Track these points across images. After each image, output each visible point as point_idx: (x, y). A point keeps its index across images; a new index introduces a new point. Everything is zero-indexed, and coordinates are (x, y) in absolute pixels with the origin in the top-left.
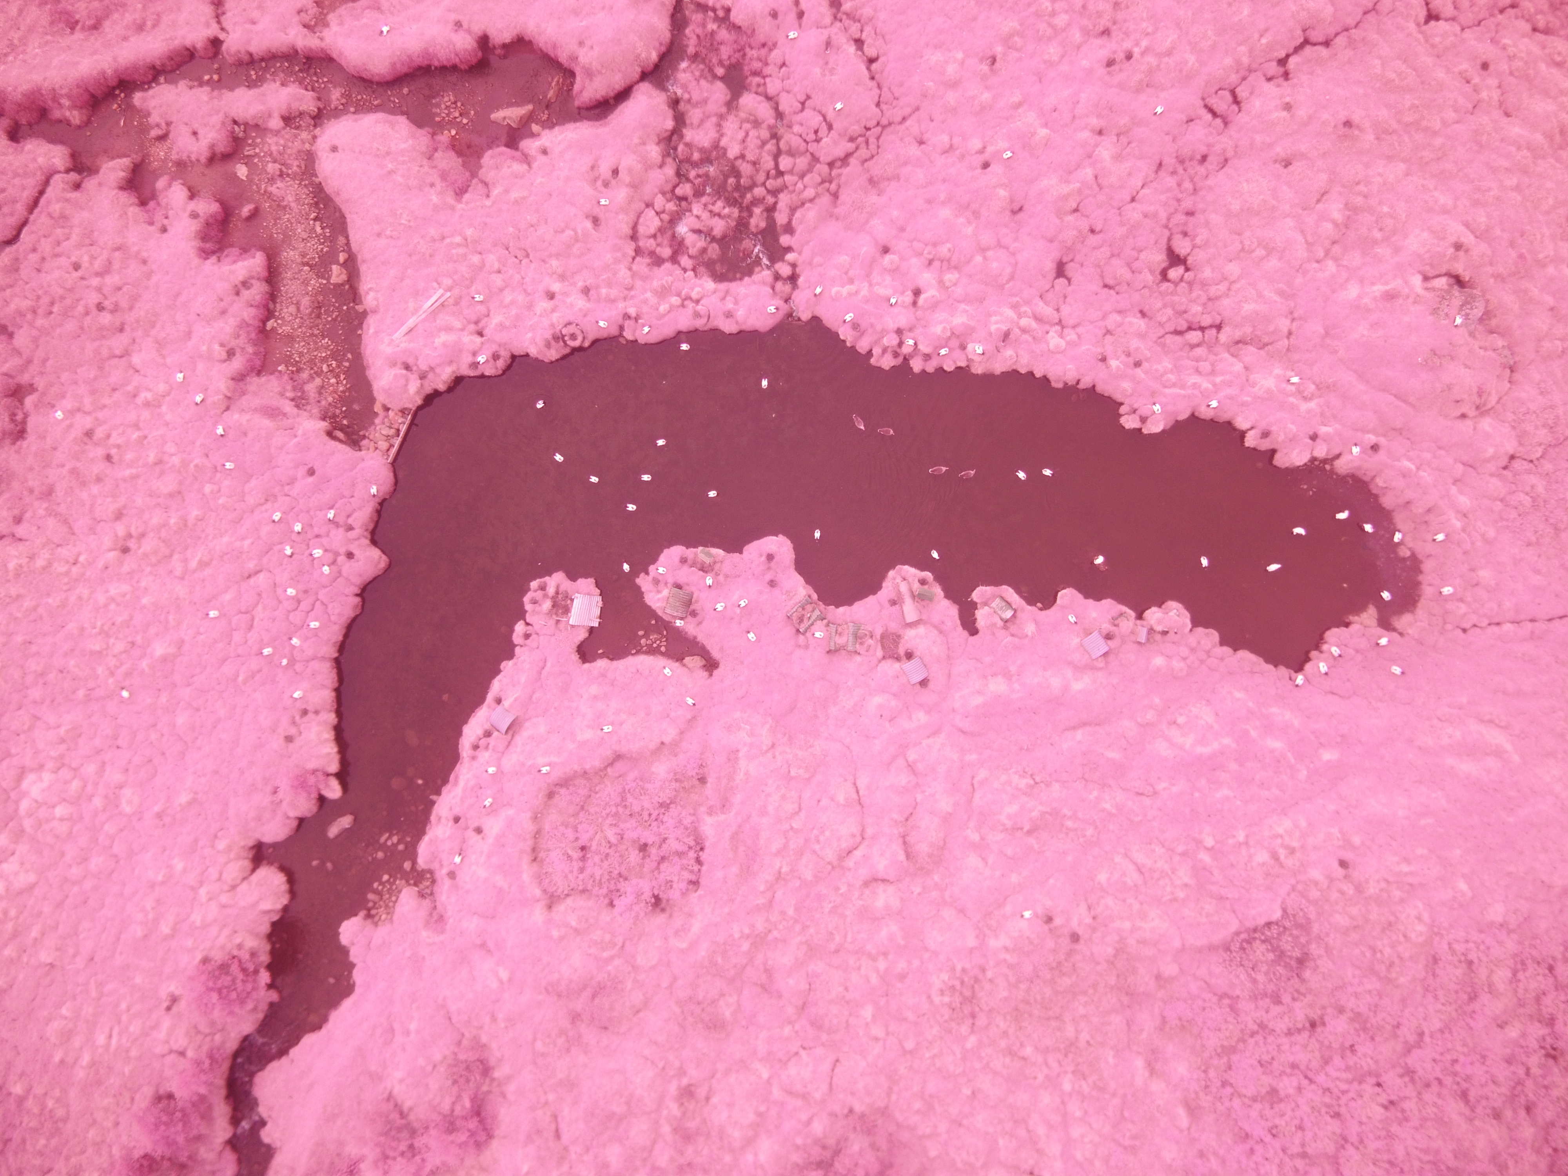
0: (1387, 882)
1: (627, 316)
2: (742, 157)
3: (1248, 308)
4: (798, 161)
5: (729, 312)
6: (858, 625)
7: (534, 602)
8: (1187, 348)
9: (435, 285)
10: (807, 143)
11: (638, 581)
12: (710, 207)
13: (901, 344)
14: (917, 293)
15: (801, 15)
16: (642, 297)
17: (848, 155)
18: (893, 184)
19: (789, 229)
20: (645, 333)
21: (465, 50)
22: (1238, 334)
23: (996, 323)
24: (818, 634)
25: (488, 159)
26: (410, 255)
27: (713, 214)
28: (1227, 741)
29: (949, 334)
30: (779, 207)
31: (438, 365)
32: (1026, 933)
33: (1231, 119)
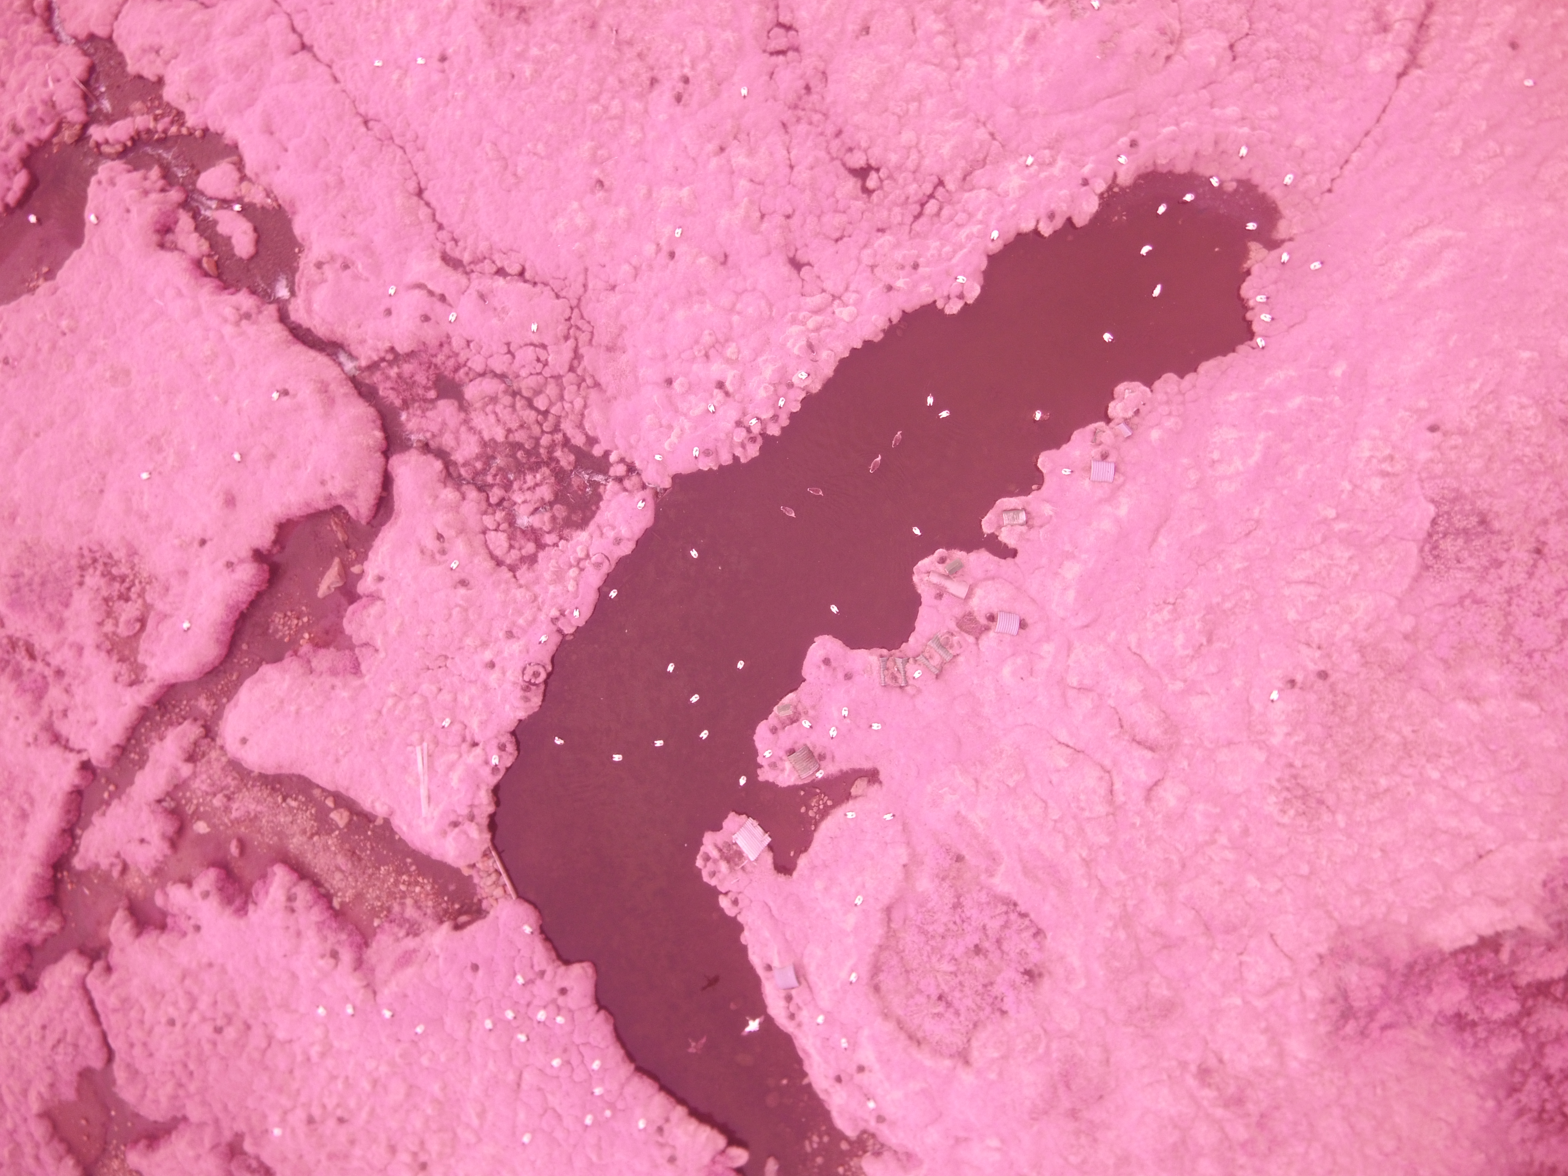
0: (1476, 407)
1: (554, 620)
2: (509, 431)
3: (946, 150)
4: (548, 392)
5: (616, 539)
7: (713, 874)
8: (936, 219)
9: (410, 748)
10: (540, 373)
11: (761, 778)
12: (525, 486)
13: (748, 430)
14: (721, 385)
15: (443, 298)
16: (549, 595)
17: (576, 350)
18: (626, 335)
19: (592, 441)
20: (578, 616)
21: (254, 576)
22: (959, 174)
23: (794, 346)
24: (916, 675)
25: (349, 627)
26: (372, 749)
27: (532, 489)
28: (1262, 436)
29: (772, 388)
30: (569, 435)
31: (473, 798)
32: (1290, 708)
33: (796, 44)
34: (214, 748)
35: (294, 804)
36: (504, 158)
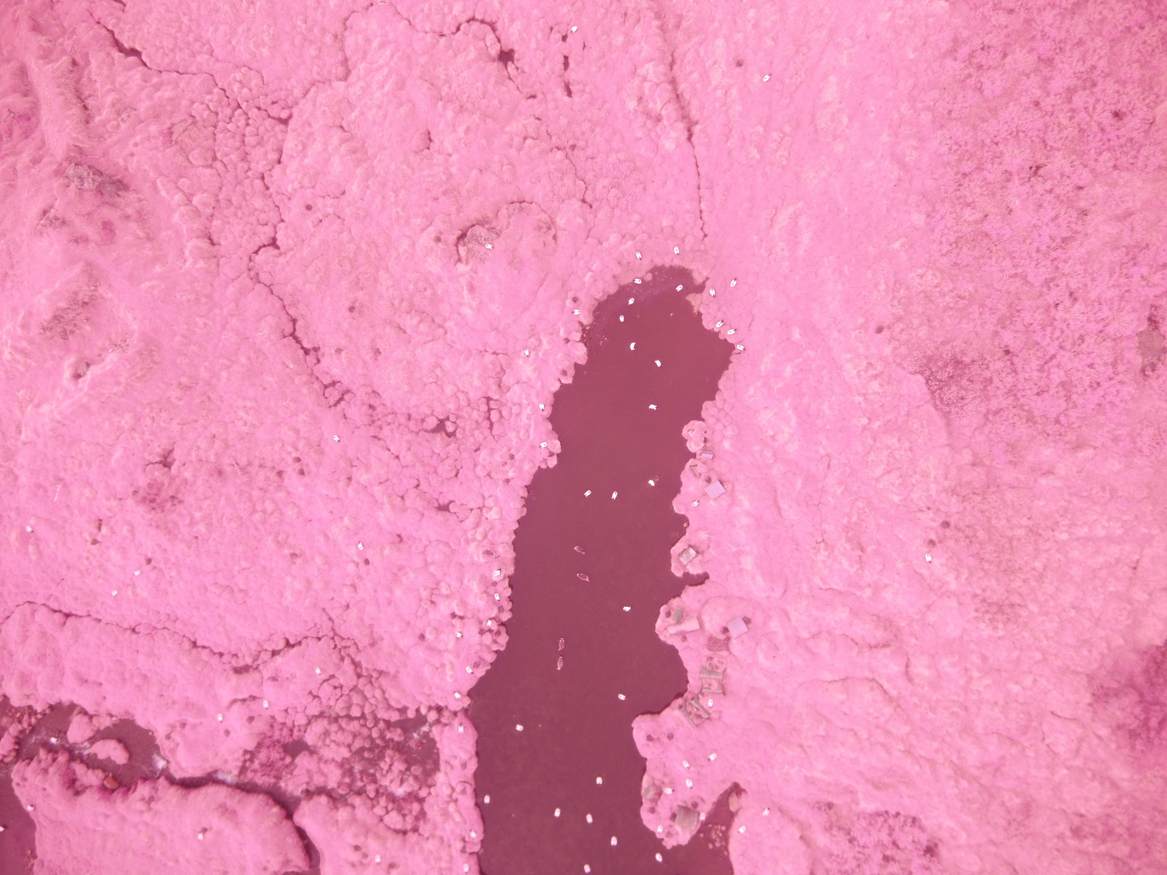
0: (893, 299)
1: (463, 850)
2: (349, 746)
3: (476, 381)
4: (355, 702)
5: (462, 764)
6: (703, 670)
8: (503, 421)
10: (342, 695)
11: (668, 847)
12: (384, 772)
13: (490, 631)
14: (454, 616)
15: (253, 698)
16: (449, 833)
17: (353, 662)
18: (376, 629)
19: (403, 710)
20: (476, 835)
22: (494, 387)
23: (479, 558)
24: (710, 704)
27: (389, 770)
28: (786, 404)
29: (485, 595)
30: (387, 718)
32: (944, 560)
33: (345, 389)
36: (228, 586)
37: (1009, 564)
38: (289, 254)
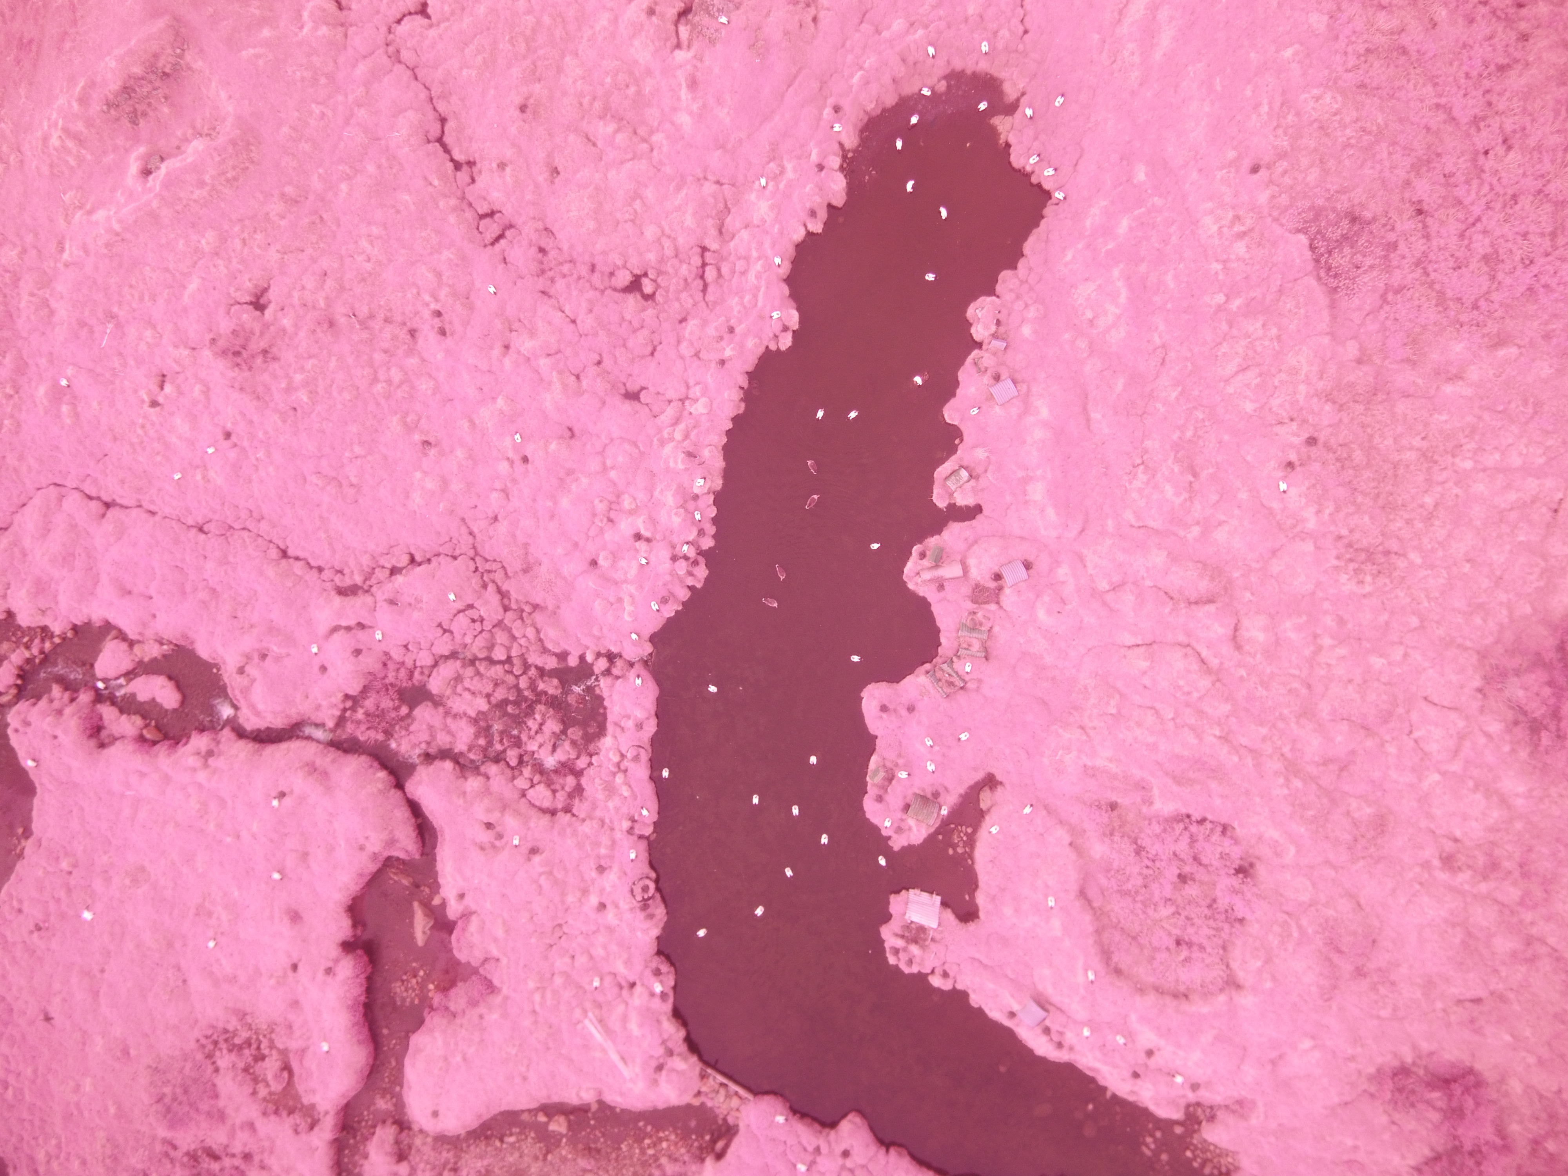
0: (1278, 127)
1: (630, 831)
2: (488, 696)
3: (689, 221)
4: (499, 641)
5: (636, 725)
6: (962, 626)
7: (910, 962)
8: (721, 281)
9: (579, 1026)
10: (482, 631)
11: (896, 848)
12: (532, 733)
13: (686, 558)
14: (638, 537)
15: (361, 626)
16: (612, 812)
17: (499, 590)
18: (532, 549)
19: (563, 656)
20: (648, 814)
21: (354, 967)
22: (713, 232)
23: (676, 463)
24: (968, 668)
25: (462, 955)
26: (548, 1049)
27: (539, 730)
29: (682, 510)
30: (540, 665)
31: (661, 1035)
32: (1304, 488)
33: (507, 223)
34: (414, 1135)
35: (512, 1139)
36: (333, 478)
37: (1390, 498)
38: (442, 26)
